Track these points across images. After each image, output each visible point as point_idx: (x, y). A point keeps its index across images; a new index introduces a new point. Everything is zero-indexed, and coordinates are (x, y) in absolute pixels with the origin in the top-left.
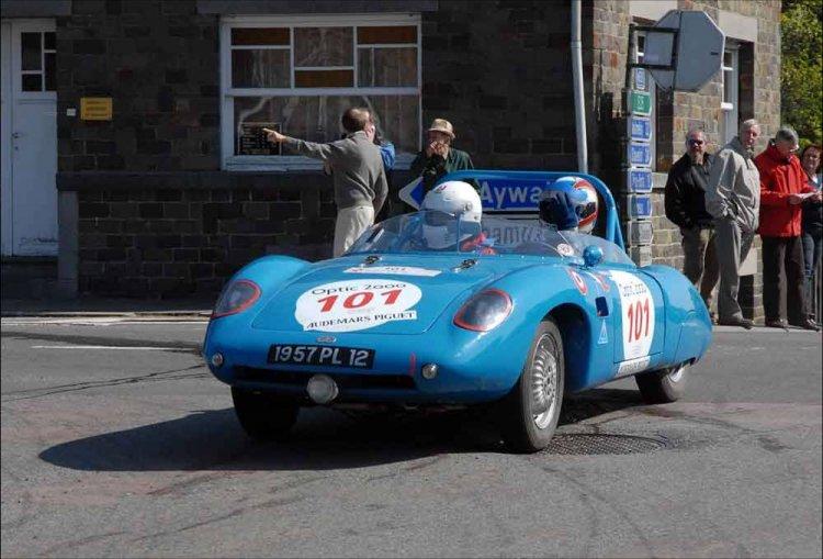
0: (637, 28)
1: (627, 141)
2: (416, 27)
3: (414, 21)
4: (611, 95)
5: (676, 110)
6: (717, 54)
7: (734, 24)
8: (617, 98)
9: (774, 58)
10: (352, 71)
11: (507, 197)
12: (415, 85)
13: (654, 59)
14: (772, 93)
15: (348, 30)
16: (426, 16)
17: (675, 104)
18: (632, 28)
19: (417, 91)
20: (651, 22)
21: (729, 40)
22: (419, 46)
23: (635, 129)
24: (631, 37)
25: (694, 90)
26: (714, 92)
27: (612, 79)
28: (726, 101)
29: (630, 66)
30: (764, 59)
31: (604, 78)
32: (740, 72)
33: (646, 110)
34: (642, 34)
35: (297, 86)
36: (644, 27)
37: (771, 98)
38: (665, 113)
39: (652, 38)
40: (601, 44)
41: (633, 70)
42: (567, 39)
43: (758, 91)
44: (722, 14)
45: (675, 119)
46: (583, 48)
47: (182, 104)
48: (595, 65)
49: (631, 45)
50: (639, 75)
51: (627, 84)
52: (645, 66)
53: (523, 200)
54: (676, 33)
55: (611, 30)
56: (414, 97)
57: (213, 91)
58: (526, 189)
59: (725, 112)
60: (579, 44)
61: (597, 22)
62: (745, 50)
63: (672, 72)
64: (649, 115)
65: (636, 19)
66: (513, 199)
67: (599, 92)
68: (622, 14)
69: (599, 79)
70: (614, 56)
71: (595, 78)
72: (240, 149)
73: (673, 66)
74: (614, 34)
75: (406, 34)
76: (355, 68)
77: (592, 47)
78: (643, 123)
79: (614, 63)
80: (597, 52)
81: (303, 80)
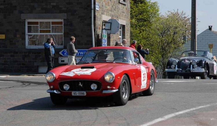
0: (104, 22)
1: (102, 43)
2: (62, 22)
3: (62, 21)
4: (99, 35)
5: (111, 37)
6: (118, 27)
7: (121, 22)
8: (100, 35)
9: (129, 28)
10: (50, 30)
11: (80, 53)
12: (62, 33)
13: (107, 28)
14: (128, 34)
15: (50, 22)
16: (64, 20)
17: (111, 36)
18: (103, 22)
19: (63, 34)
20: (107, 21)
21: (121, 25)
22: (63, 25)
23: (103, 41)
24: (102, 24)
25: (114, 34)
26: (118, 34)
27: (99, 32)
28: (120, 36)
29: (102, 29)
30: (127, 28)
31: (98, 31)
32: (123, 30)
33: (105, 38)
34: (105, 23)
35: (40, 32)
36: (105, 22)
37: (128, 35)
38: (109, 38)
39: (107, 24)
40: (97, 25)
41: (103, 30)
42: (91, 24)
43: (126, 34)
44: (119, 20)
45: (111, 39)
46: (94, 26)
47: (18, 36)
48: (96, 29)
49: (103, 25)
50: (104, 31)
51: (102, 33)
52: (105, 29)
53: (82, 54)
54: (111, 23)
55: (99, 23)
56: (62, 35)
57: (24, 34)
58: (83, 52)
59: (120, 38)
60: (93, 25)
61: (96, 21)
62: (123, 27)
63: (110, 31)
64: (106, 38)
65: (103, 21)
66: (81, 54)
67: (97, 34)
68: (101, 20)
69: (97, 32)
70: (99, 27)
71: (96, 31)
72: (29, 44)
73: (110, 29)
74: (100, 23)
75: (61, 23)
76: (51, 29)
77: (95, 26)
78: (105, 40)
79: (99, 29)
80: (96, 27)
81: (41, 31)
